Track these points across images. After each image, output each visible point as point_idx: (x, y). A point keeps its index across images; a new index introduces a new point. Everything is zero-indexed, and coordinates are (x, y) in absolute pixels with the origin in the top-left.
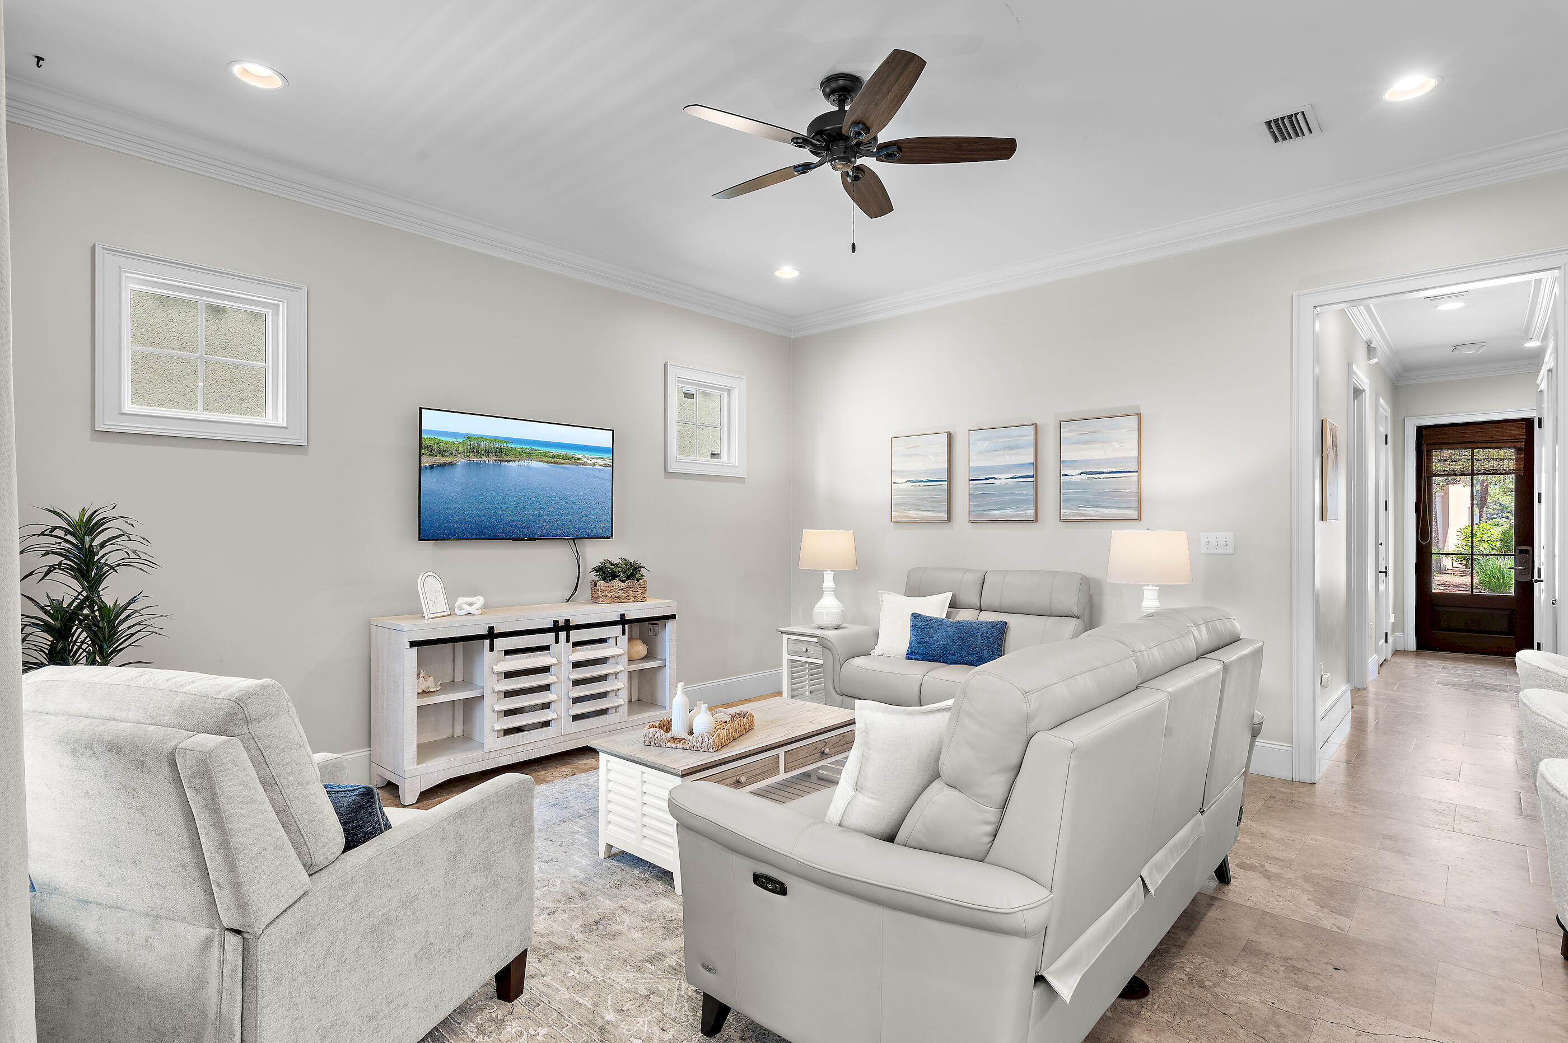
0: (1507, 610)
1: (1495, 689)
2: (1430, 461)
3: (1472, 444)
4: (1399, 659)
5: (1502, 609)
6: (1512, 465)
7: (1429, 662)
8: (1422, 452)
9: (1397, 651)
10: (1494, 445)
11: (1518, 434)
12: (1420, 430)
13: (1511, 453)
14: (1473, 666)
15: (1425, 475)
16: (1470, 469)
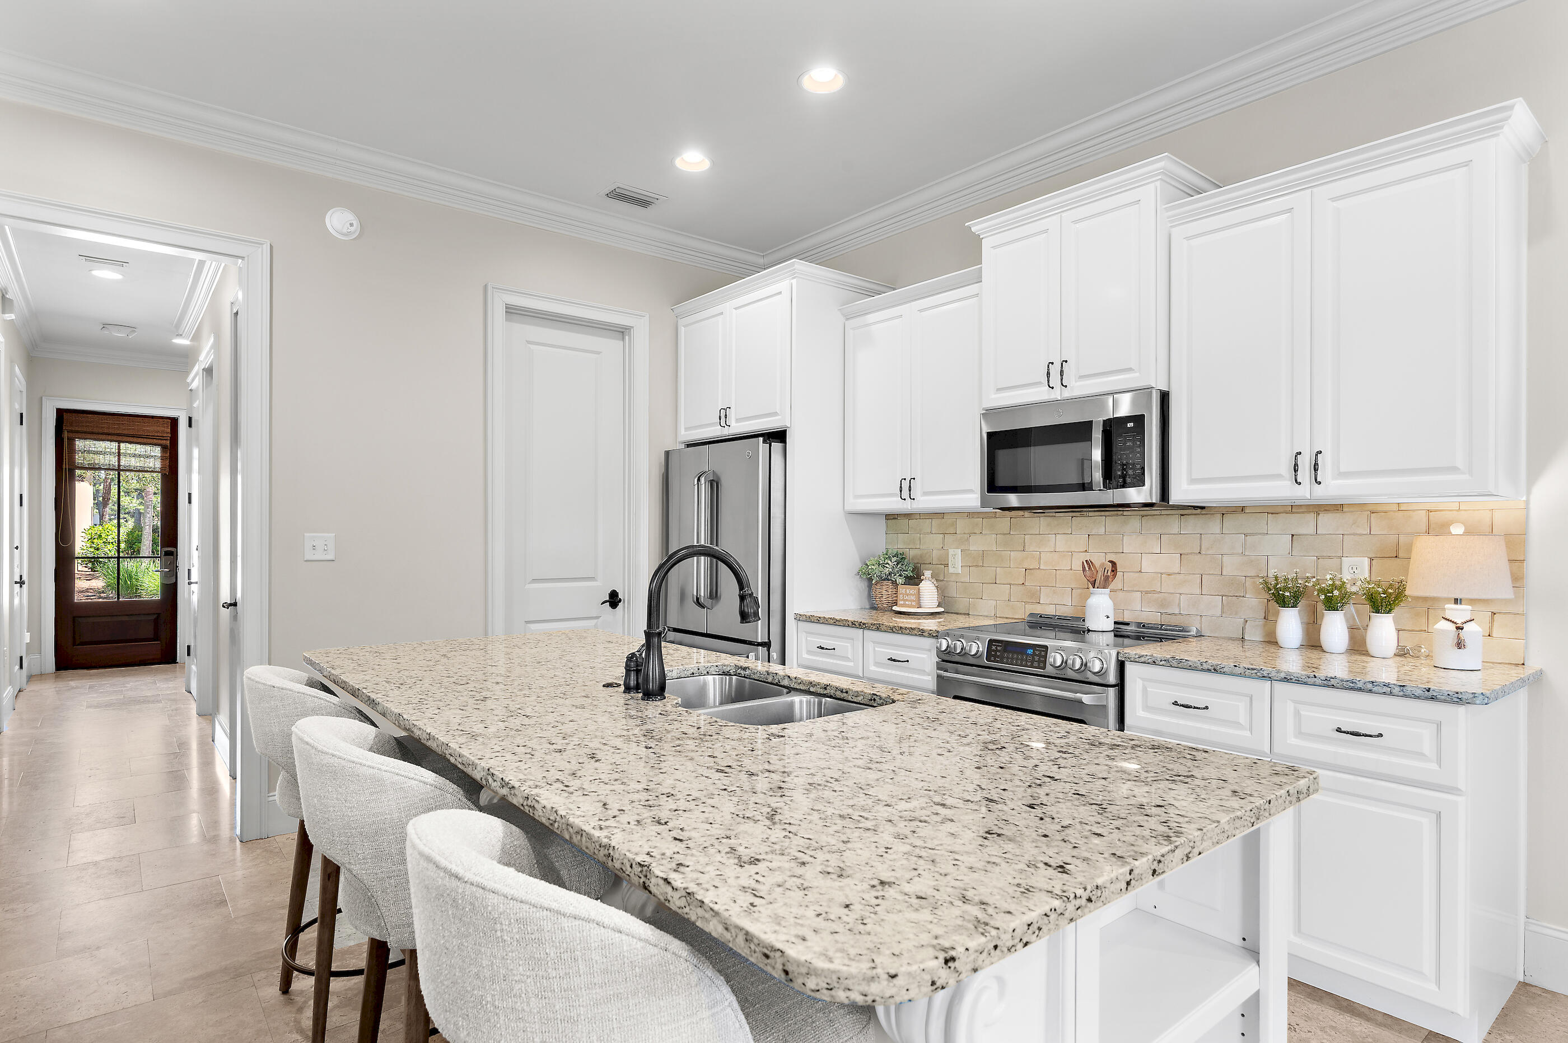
0: (154, 614)
1: (149, 702)
2: (72, 450)
3: (119, 437)
4: (35, 687)
5: (148, 614)
6: (158, 465)
7: (73, 684)
8: (62, 440)
9: (31, 676)
10: (140, 440)
11: (163, 432)
12: (61, 413)
13: (157, 451)
14: (122, 679)
15: (65, 466)
16: (117, 464)
